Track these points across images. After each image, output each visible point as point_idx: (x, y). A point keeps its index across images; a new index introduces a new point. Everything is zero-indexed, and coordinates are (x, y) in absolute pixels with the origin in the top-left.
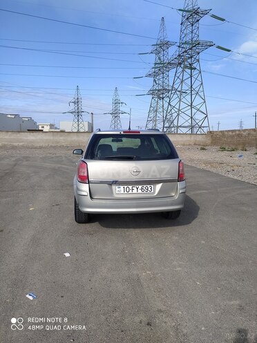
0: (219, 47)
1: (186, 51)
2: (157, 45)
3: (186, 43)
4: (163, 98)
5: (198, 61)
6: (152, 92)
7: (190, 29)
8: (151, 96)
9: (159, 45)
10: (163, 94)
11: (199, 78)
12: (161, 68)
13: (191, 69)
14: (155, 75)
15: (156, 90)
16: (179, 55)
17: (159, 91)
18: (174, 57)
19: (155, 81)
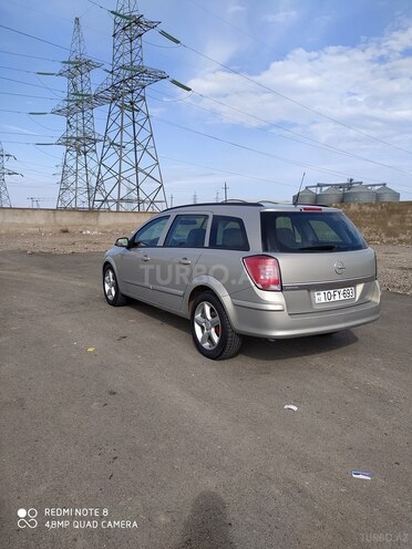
0: (174, 82)
1: (124, 81)
2: (69, 62)
3: (123, 67)
4: (85, 153)
5: (144, 98)
6: (66, 141)
7: (128, 46)
8: (64, 148)
9: (72, 63)
10: (85, 145)
11: (147, 126)
12: (80, 102)
13: (133, 110)
14: (69, 112)
15: (72, 138)
16: (113, 86)
17: (78, 139)
18: (105, 87)
19: (69, 122)
